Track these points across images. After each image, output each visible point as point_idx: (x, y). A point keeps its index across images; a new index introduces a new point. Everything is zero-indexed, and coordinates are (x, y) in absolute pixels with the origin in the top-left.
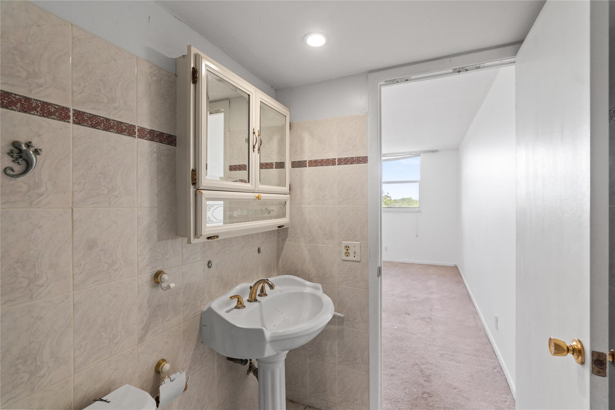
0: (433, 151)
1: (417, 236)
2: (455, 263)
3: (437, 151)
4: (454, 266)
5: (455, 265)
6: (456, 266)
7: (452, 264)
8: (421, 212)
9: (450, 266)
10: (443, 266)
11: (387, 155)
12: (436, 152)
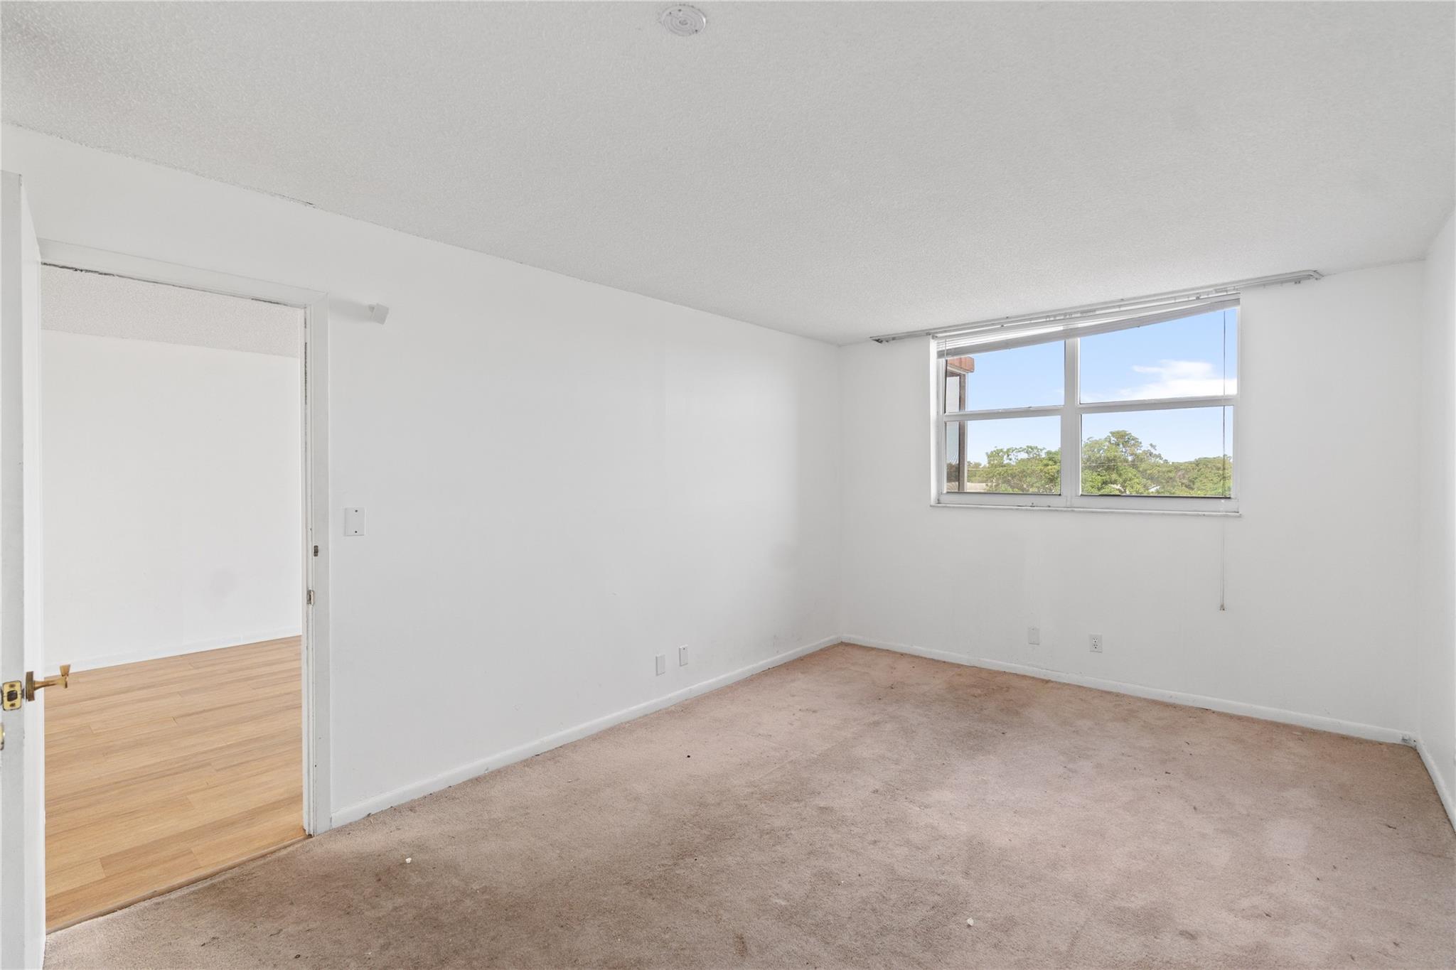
0: (1298, 279)
1: (1223, 608)
2: (1408, 734)
3: (1314, 275)
4: (1399, 741)
5: (1404, 740)
6: (1412, 744)
7: (1393, 734)
8: (1240, 516)
9: (1382, 740)
10: (1344, 738)
11: (1097, 312)
12: (1312, 280)
